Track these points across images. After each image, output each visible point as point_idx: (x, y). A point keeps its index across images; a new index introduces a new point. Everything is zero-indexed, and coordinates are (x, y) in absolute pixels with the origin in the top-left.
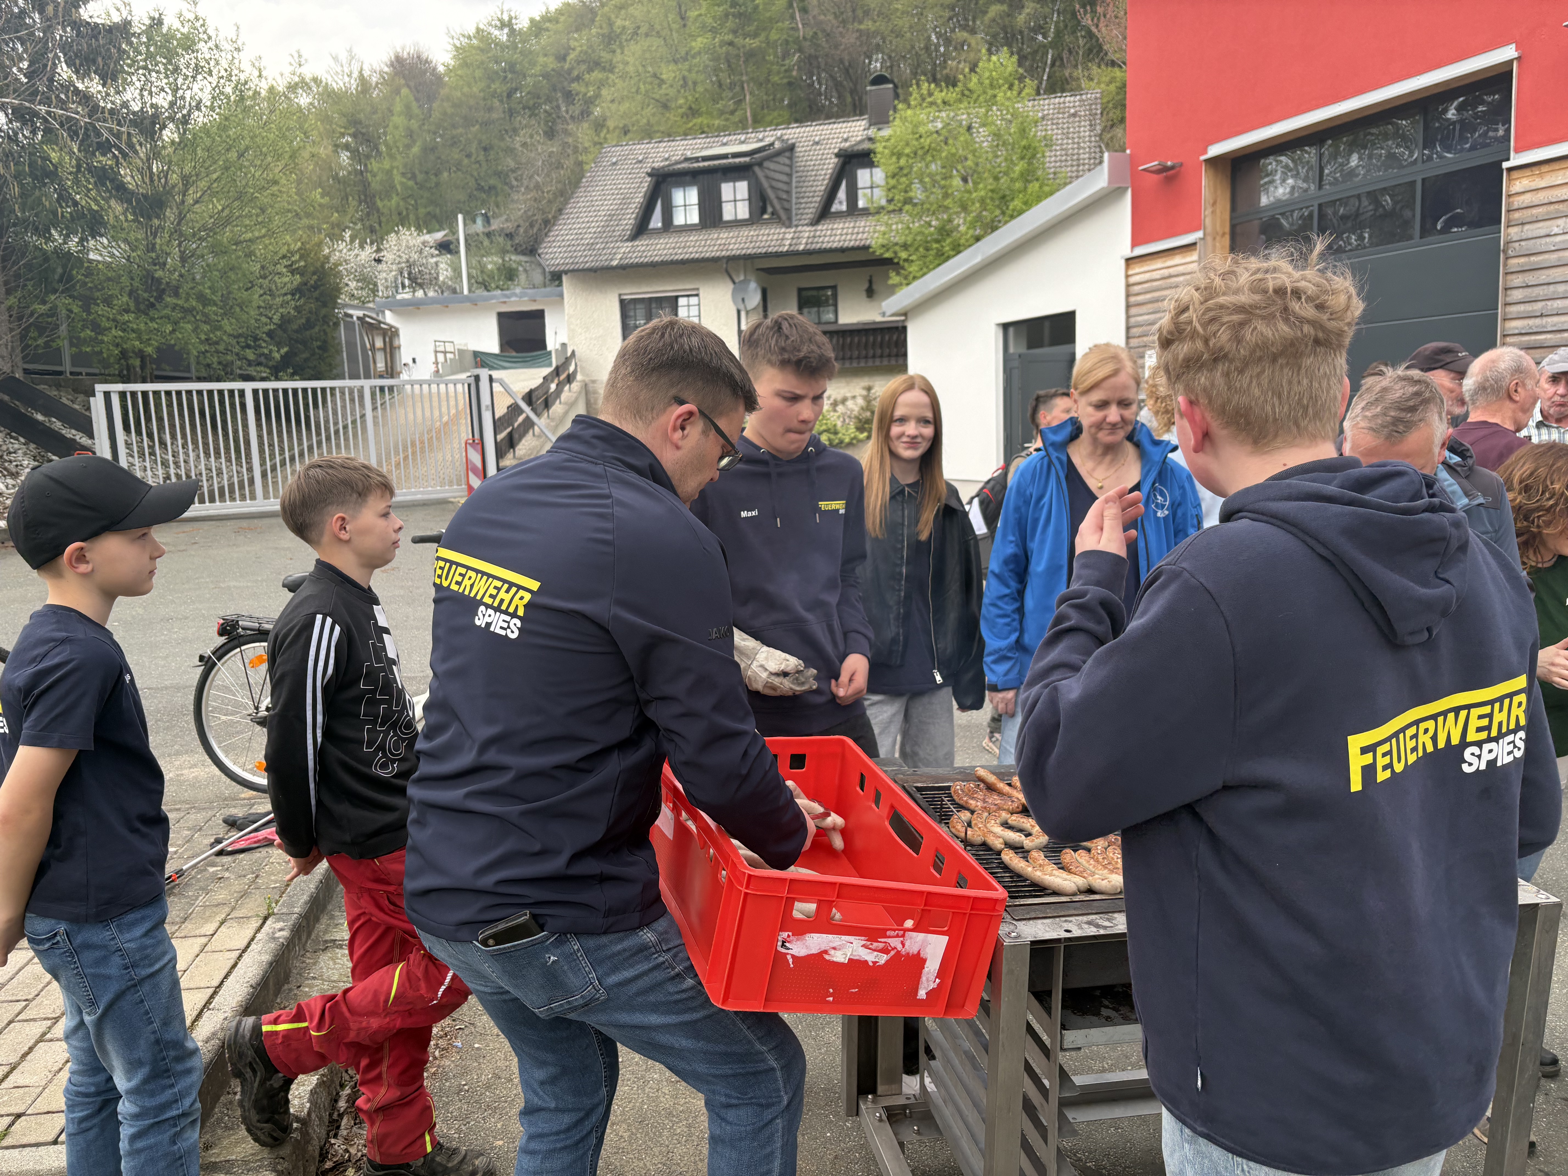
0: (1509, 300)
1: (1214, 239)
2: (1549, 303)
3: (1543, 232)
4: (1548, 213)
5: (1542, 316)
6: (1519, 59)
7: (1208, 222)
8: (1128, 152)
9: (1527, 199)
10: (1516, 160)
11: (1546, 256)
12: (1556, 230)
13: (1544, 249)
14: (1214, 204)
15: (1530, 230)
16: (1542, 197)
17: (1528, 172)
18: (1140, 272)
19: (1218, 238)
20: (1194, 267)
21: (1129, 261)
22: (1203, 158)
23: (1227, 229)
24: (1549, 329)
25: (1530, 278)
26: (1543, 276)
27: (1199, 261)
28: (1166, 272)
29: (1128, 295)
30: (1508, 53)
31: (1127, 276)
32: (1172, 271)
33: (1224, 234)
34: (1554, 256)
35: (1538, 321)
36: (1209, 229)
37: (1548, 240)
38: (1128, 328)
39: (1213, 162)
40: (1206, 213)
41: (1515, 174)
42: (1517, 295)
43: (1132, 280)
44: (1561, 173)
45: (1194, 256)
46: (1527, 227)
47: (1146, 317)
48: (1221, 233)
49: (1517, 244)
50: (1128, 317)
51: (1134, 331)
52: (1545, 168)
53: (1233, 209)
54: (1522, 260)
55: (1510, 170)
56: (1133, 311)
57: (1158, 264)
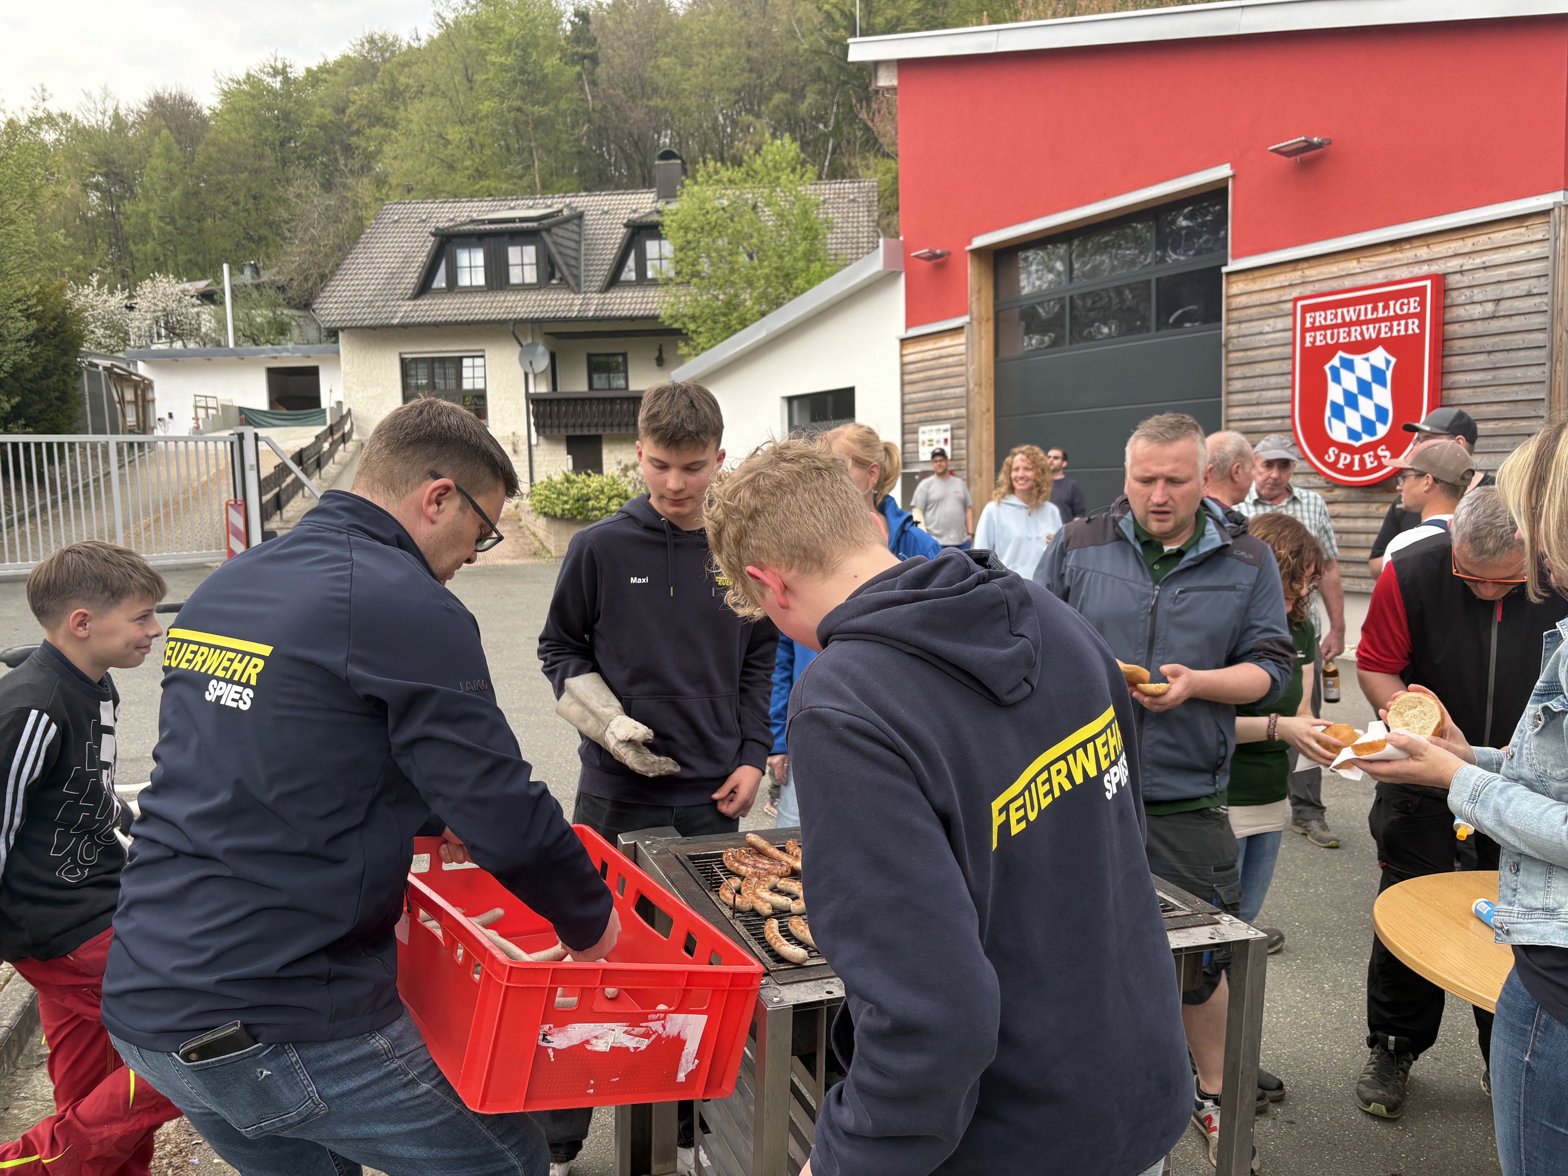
0: (1231, 389)
1: (980, 323)
2: (1264, 393)
3: (1257, 330)
4: (1261, 313)
5: (1258, 404)
6: (1233, 176)
7: (974, 307)
8: (901, 238)
9: (1242, 300)
10: (1233, 265)
11: (1259, 352)
12: (1267, 329)
13: (1258, 345)
14: (979, 291)
15: (1246, 328)
16: (1255, 299)
17: (1242, 277)
18: (915, 352)
19: (983, 323)
20: (962, 349)
21: (904, 341)
22: (968, 248)
23: (991, 314)
24: (1265, 416)
25: (1247, 371)
26: (1258, 369)
27: (967, 344)
28: (936, 353)
29: (903, 374)
30: (1223, 171)
31: (902, 356)
32: (943, 352)
33: (988, 320)
34: (1266, 352)
35: (1255, 409)
36: (975, 315)
37: (1261, 337)
38: (903, 405)
39: (979, 253)
40: (972, 298)
41: (1233, 278)
42: (1237, 385)
43: (907, 359)
44: (1270, 279)
45: (962, 339)
46: (1244, 325)
47: (920, 395)
48: (985, 317)
49: (1235, 341)
50: (903, 394)
51: (909, 408)
52: (1257, 274)
53: (996, 296)
54: (1240, 354)
55: (1229, 274)
56: (908, 389)
57: (930, 345)
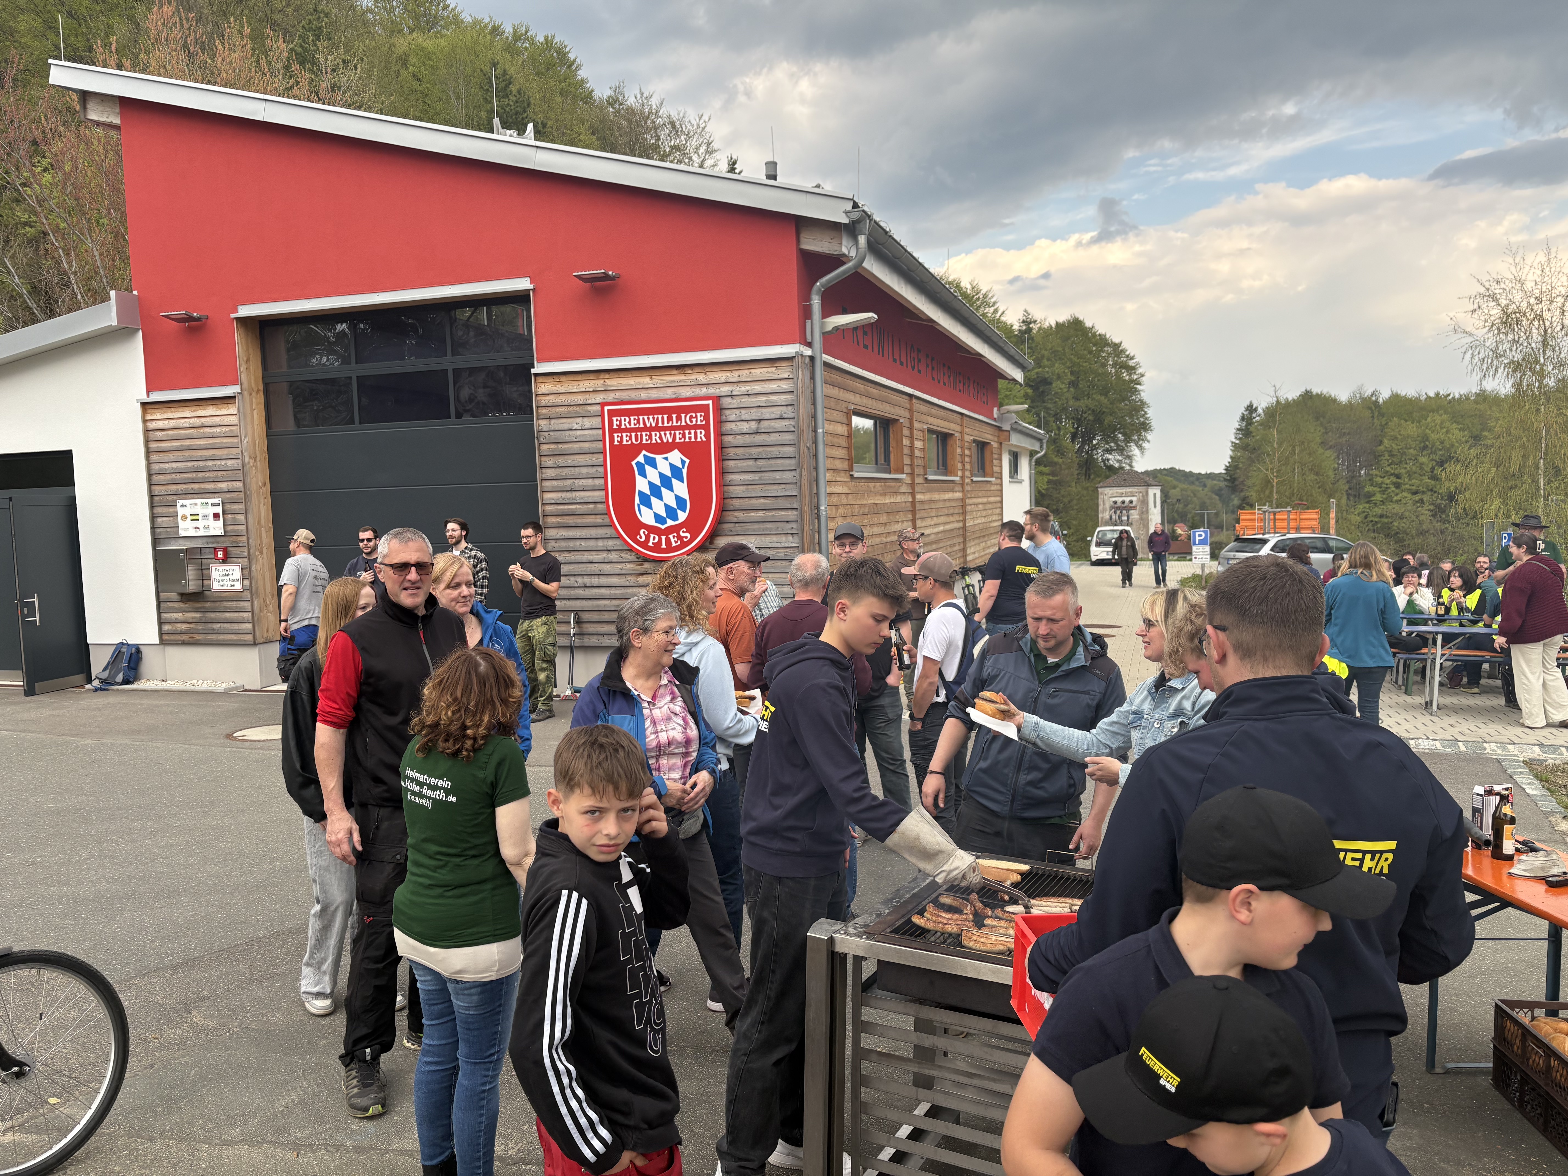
0: (544, 476)
1: (251, 395)
2: (576, 481)
3: (566, 427)
4: (569, 412)
5: (571, 490)
6: (534, 290)
7: (244, 377)
8: (135, 293)
9: (551, 400)
10: (539, 368)
11: (570, 445)
12: (576, 426)
13: (568, 439)
14: (248, 361)
15: (556, 424)
16: (562, 399)
17: (550, 379)
18: (161, 419)
19: (254, 394)
20: (234, 420)
21: (146, 406)
22: (233, 316)
23: (261, 387)
24: (578, 501)
25: (560, 461)
26: (570, 460)
27: (238, 414)
28: (198, 422)
29: (147, 441)
30: (523, 284)
31: (145, 421)
32: (204, 421)
33: (258, 391)
34: (576, 446)
35: (569, 495)
36: (245, 385)
37: (571, 433)
38: (150, 475)
39: (244, 322)
40: (242, 368)
41: (540, 379)
42: (550, 473)
43: (151, 425)
44: (575, 383)
45: (233, 410)
46: (553, 421)
47: (174, 465)
48: (256, 389)
49: (547, 434)
50: (149, 464)
51: (156, 479)
52: (563, 378)
53: (265, 368)
54: (552, 446)
55: (536, 375)
56: (154, 457)
57: (187, 412)
